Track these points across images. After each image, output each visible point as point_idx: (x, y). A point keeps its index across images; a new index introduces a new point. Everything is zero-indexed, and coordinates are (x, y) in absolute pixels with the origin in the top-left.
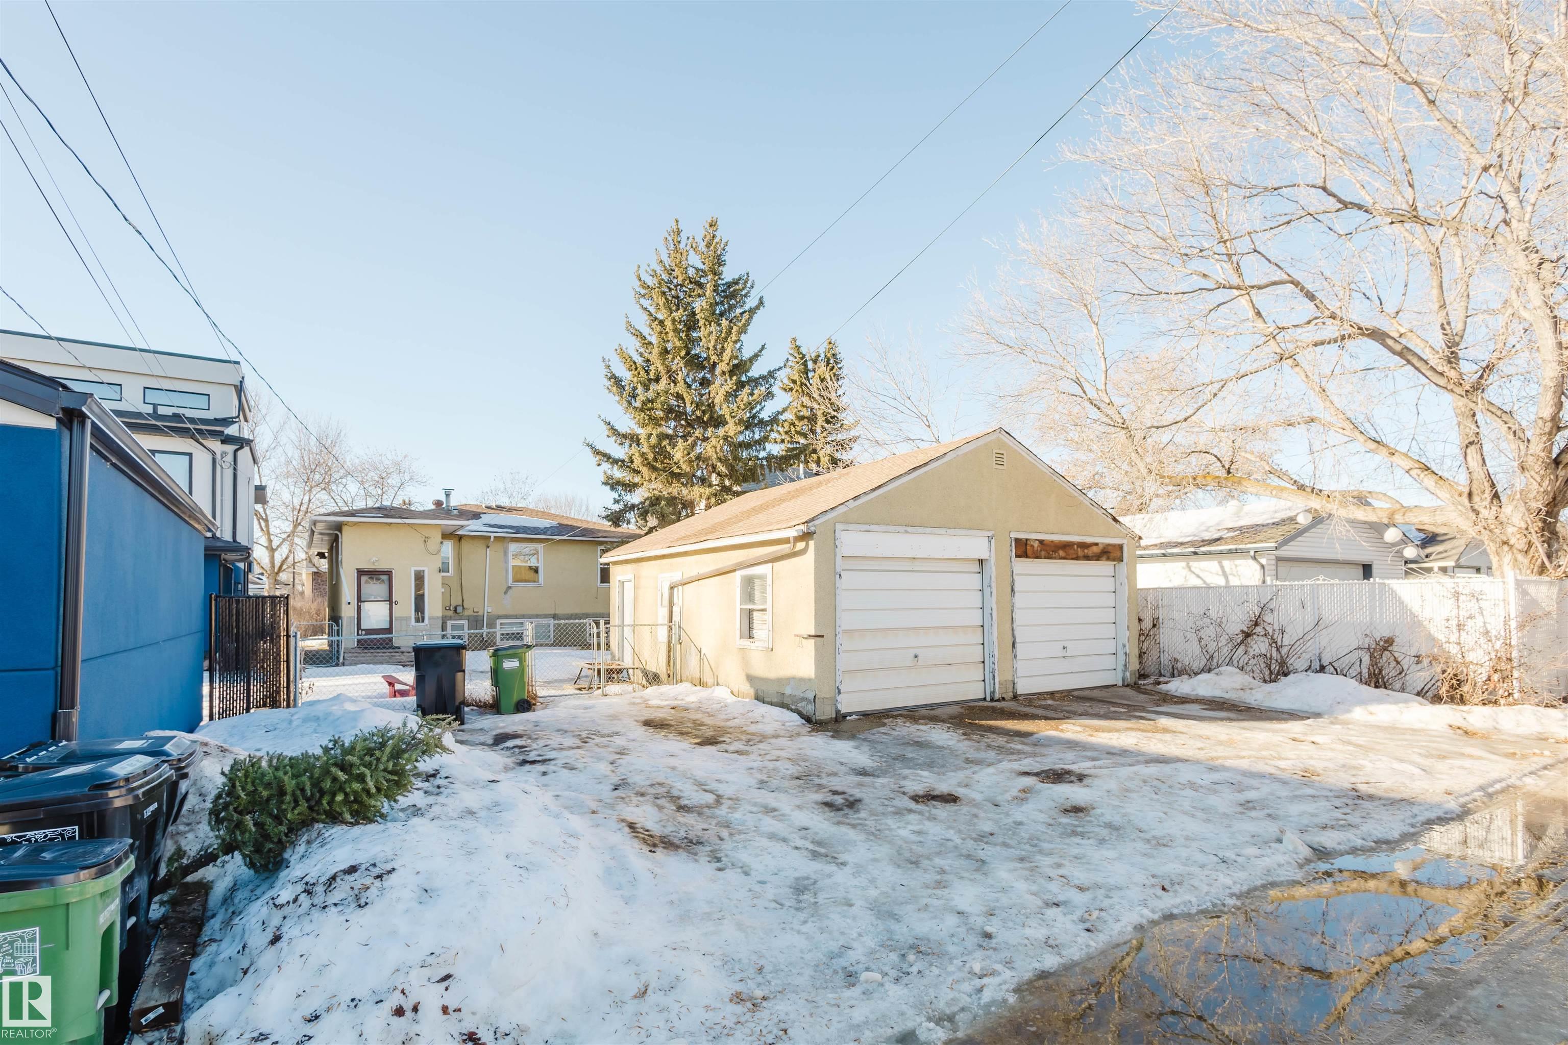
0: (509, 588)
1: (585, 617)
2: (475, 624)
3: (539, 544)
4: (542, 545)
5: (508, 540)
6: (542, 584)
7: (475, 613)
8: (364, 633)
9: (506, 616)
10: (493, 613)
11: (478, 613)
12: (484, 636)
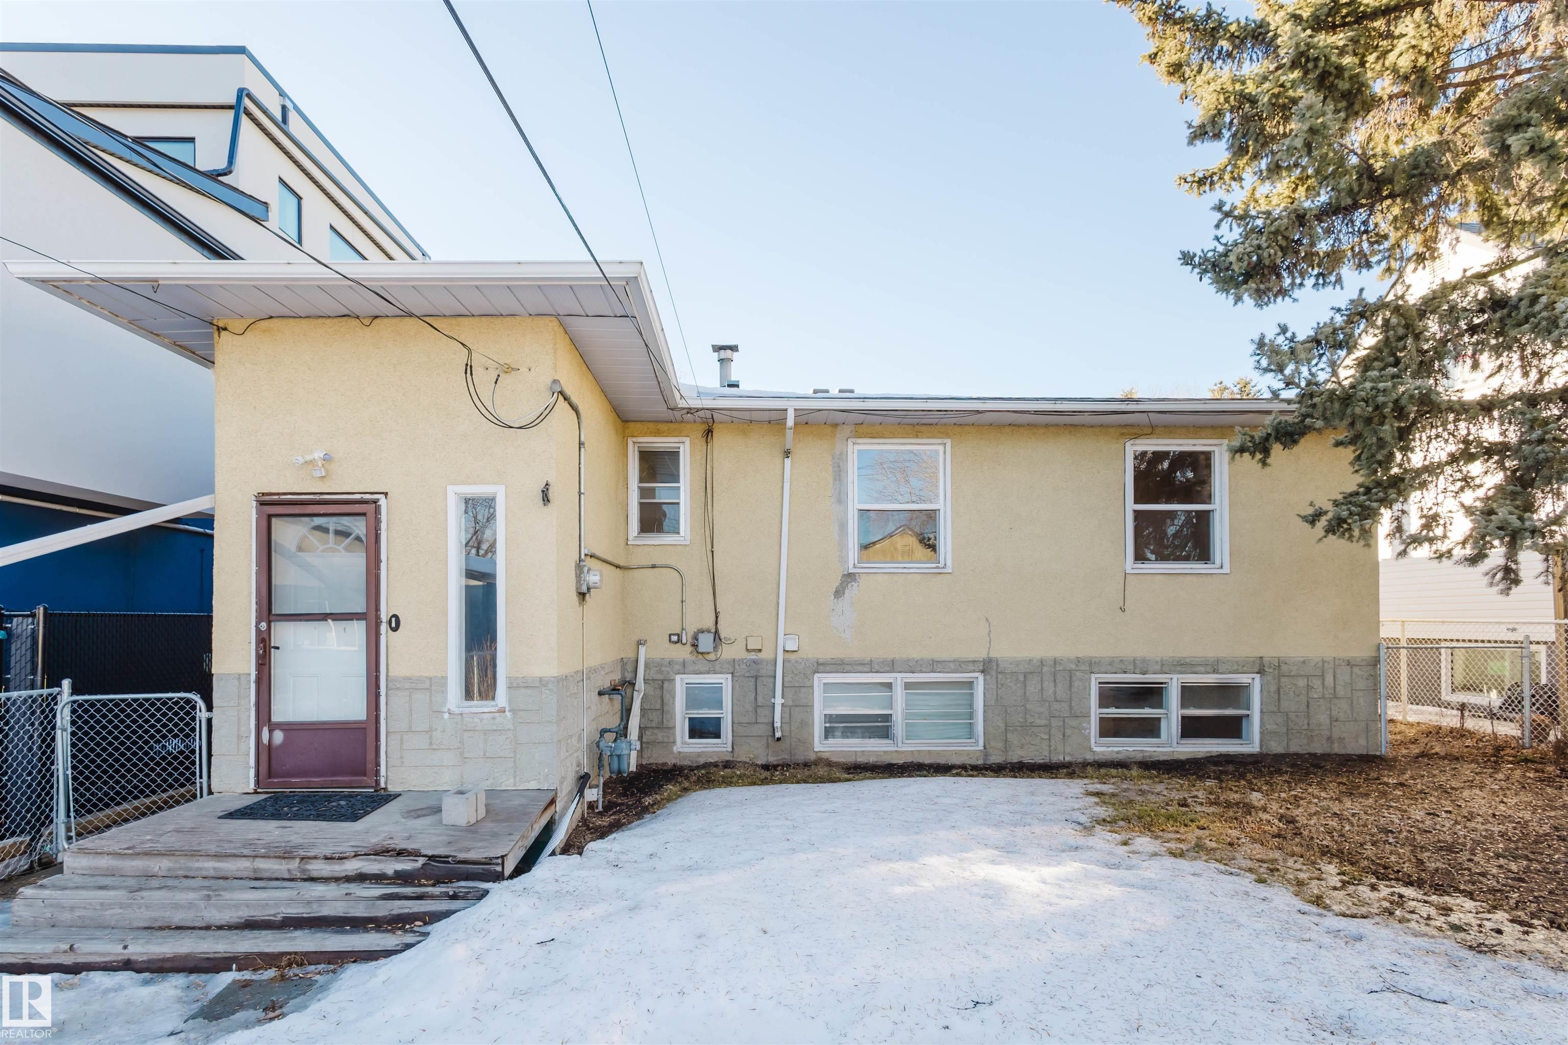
0: (850, 577)
1: (1083, 671)
2: (752, 687)
3: (939, 441)
4: (948, 442)
5: (847, 430)
6: (949, 563)
7: (753, 656)
8: (279, 737)
9: (840, 666)
10: (801, 655)
11: (761, 656)
12: (778, 724)
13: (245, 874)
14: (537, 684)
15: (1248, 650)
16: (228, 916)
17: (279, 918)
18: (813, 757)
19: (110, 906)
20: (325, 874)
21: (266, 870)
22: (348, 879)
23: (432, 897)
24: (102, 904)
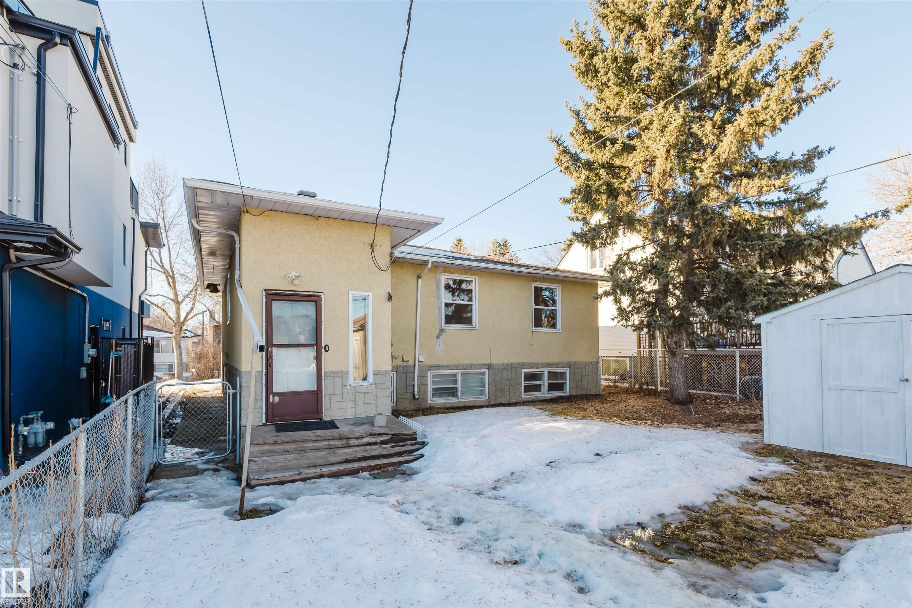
0: (442, 330)
1: (520, 368)
2: (405, 377)
3: (474, 277)
4: (477, 277)
5: (441, 269)
6: (477, 326)
7: (405, 364)
8: (277, 399)
9: (439, 367)
10: (424, 363)
11: (408, 363)
12: (416, 393)
13: (325, 447)
14: (384, 373)
15: (566, 360)
16: (338, 459)
17: (357, 458)
18: (428, 406)
19: (292, 460)
20: (355, 444)
21: (333, 445)
22: (364, 445)
23: (408, 445)
24: (288, 460)
